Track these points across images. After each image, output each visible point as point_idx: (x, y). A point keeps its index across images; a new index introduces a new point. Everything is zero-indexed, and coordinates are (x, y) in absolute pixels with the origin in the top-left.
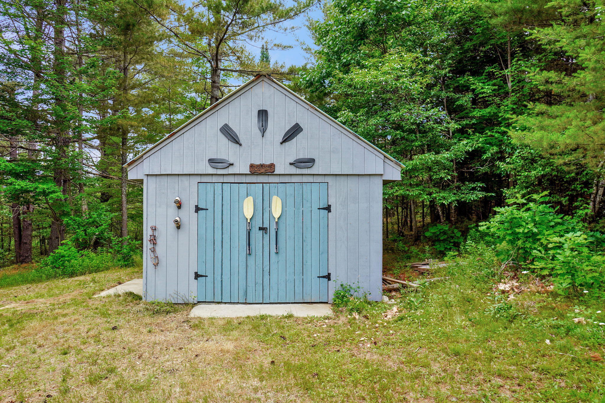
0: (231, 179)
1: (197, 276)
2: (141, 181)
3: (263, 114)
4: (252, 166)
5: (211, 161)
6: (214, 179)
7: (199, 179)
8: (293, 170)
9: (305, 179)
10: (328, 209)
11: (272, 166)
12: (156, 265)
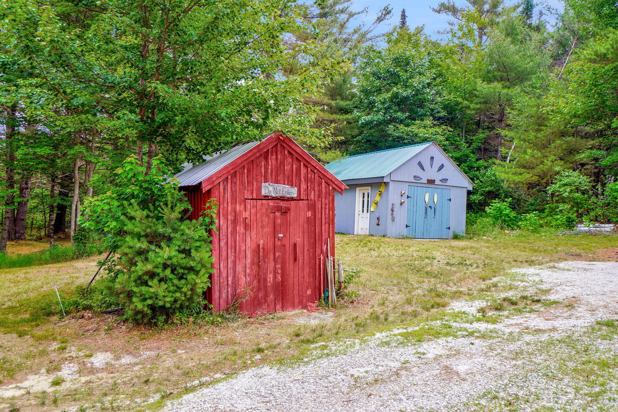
0: (420, 185)
1: (407, 226)
2: (388, 183)
3: (432, 158)
4: (428, 180)
5: (415, 177)
6: (414, 184)
7: (408, 184)
8: (441, 183)
9: (443, 187)
10: (450, 200)
11: (434, 180)
12: (393, 220)
